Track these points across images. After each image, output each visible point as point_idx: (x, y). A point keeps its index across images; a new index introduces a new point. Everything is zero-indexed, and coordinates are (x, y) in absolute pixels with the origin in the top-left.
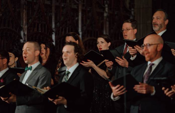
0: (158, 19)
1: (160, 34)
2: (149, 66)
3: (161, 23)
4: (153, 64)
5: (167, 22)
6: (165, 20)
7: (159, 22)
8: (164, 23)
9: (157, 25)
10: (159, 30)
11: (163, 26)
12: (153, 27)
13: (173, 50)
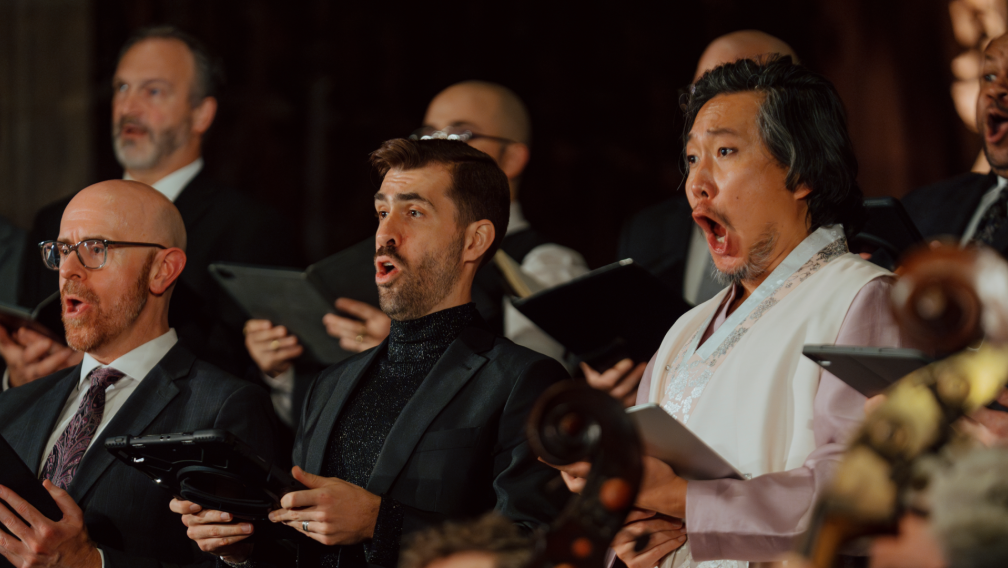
0: (152, 92)
1: (171, 185)
2: (85, 388)
3: (169, 122)
4: (115, 377)
5: (205, 114)
6: (194, 102)
7: (160, 113)
8: (189, 121)
9: (144, 131)
10: (160, 164)
11: (181, 138)
12: (119, 144)
13: (261, 330)
